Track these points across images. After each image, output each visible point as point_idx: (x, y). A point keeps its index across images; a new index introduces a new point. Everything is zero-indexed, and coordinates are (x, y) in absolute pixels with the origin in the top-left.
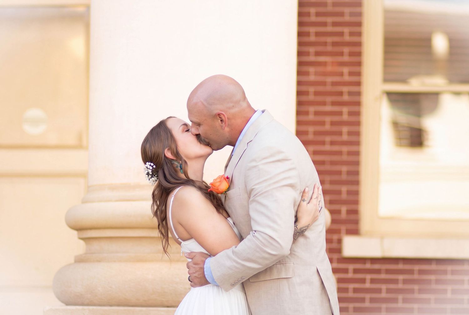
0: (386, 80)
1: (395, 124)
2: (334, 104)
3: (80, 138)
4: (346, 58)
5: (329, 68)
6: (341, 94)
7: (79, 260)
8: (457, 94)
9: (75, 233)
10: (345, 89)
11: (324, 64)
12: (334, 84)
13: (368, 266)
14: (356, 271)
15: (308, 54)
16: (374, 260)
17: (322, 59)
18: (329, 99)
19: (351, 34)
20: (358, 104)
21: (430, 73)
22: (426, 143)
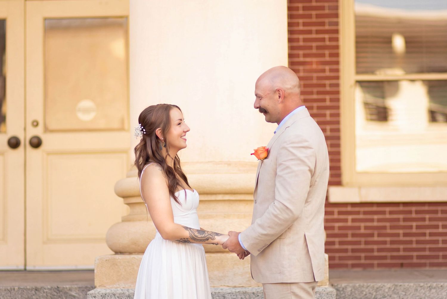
0: (358, 72)
1: (366, 104)
2: (319, 93)
3: (122, 122)
4: (327, 59)
5: (314, 66)
6: (324, 85)
7: (126, 220)
8: (413, 81)
9: (121, 199)
10: (327, 82)
11: (311, 63)
12: (319, 78)
13: (349, 209)
14: (340, 213)
15: (298, 56)
16: (354, 205)
17: (308, 59)
18: (315, 90)
19: (331, 39)
20: (338, 93)
21: (391, 67)
22: (390, 118)
